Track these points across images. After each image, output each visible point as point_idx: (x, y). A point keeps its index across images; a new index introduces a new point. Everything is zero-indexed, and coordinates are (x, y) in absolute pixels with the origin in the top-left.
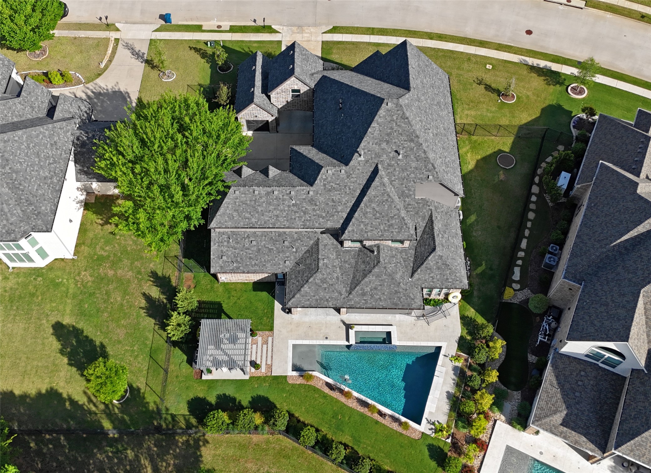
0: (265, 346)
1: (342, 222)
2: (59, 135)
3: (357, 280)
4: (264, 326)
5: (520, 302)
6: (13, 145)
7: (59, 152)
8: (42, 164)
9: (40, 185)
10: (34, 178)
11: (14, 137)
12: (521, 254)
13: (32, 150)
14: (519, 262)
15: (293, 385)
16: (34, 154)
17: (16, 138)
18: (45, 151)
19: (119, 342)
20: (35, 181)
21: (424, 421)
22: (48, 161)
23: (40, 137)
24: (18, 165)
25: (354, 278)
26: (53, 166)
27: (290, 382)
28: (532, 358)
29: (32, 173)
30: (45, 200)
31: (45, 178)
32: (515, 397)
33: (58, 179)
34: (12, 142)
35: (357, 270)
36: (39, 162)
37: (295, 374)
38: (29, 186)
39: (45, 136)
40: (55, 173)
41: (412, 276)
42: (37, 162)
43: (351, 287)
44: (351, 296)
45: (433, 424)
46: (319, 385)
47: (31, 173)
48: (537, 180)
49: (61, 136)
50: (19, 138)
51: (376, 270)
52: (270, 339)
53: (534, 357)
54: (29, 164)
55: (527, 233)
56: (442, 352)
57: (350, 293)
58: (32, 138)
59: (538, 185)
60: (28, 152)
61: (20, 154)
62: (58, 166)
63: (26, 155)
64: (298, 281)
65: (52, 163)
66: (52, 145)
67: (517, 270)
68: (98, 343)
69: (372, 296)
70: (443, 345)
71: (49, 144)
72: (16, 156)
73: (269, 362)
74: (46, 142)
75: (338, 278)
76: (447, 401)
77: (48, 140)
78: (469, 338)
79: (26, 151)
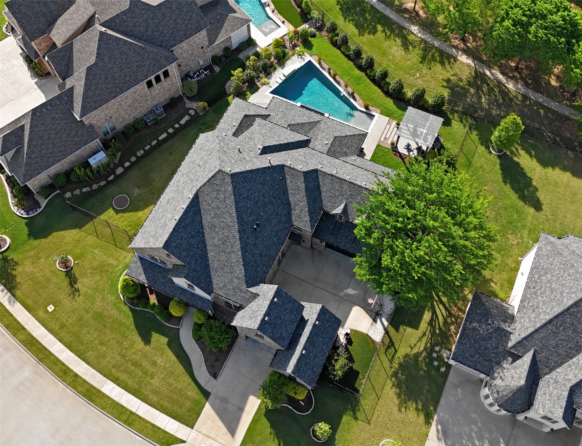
0: (387, 136)
1: (304, 149)
2: (530, 320)
3: (309, 126)
4: (382, 150)
5: (198, 102)
6: (577, 288)
7: (531, 304)
8: (549, 285)
9: (551, 265)
10: (556, 268)
11: (576, 296)
12: (171, 131)
13: (558, 291)
14: (177, 126)
15: (378, 108)
16: (556, 289)
17: (573, 296)
18: (545, 298)
19: (493, 181)
20: (556, 266)
21: (306, 61)
22: (543, 289)
23: (549, 309)
24: (572, 273)
25: (311, 129)
26: (537, 288)
27: (378, 110)
28: (217, 69)
29: (558, 272)
30: (547, 255)
31: (546, 273)
32: (243, 56)
33: (533, 279)
34: (578, 290)
35: (306, 132)
36: (552, 284)
37: (373, 113)
38: (561, 260)
39: (545, 311)
40: (536, 283)
41: (270, 115)
42: (553, 283)
43: (316, 125)
44: (319, 120)
45: (302, 58)
46: (361, 102)
47: (560, 271)
48: (112, 177)
49: (527, 321)
50: (571, 297)
51: (293, 123)
52: (382, 140)
53: (215, 70)
54: (561, 279)
55: (154, 143)
56: (271, 90)
57: (319, 121)
58: (558, 304)
59: (114, 173)
60: (562, 288)
61: (570, 283)
62: (533, 290)
63: (563, 285)
64: (352, 142)
65: (538, 290)
66: (538, 307)
67: (183, 122)
68: (508, 185)
69: (304, 114)
70: (268, 93)
71: (541, 306)
72: (574, 279)
73: (388, 126)
74: (543, 307)
75: (323, 132)
76: (286, 65)
77: (541, 310)
78: (248, 93)
79: (564, 289)
